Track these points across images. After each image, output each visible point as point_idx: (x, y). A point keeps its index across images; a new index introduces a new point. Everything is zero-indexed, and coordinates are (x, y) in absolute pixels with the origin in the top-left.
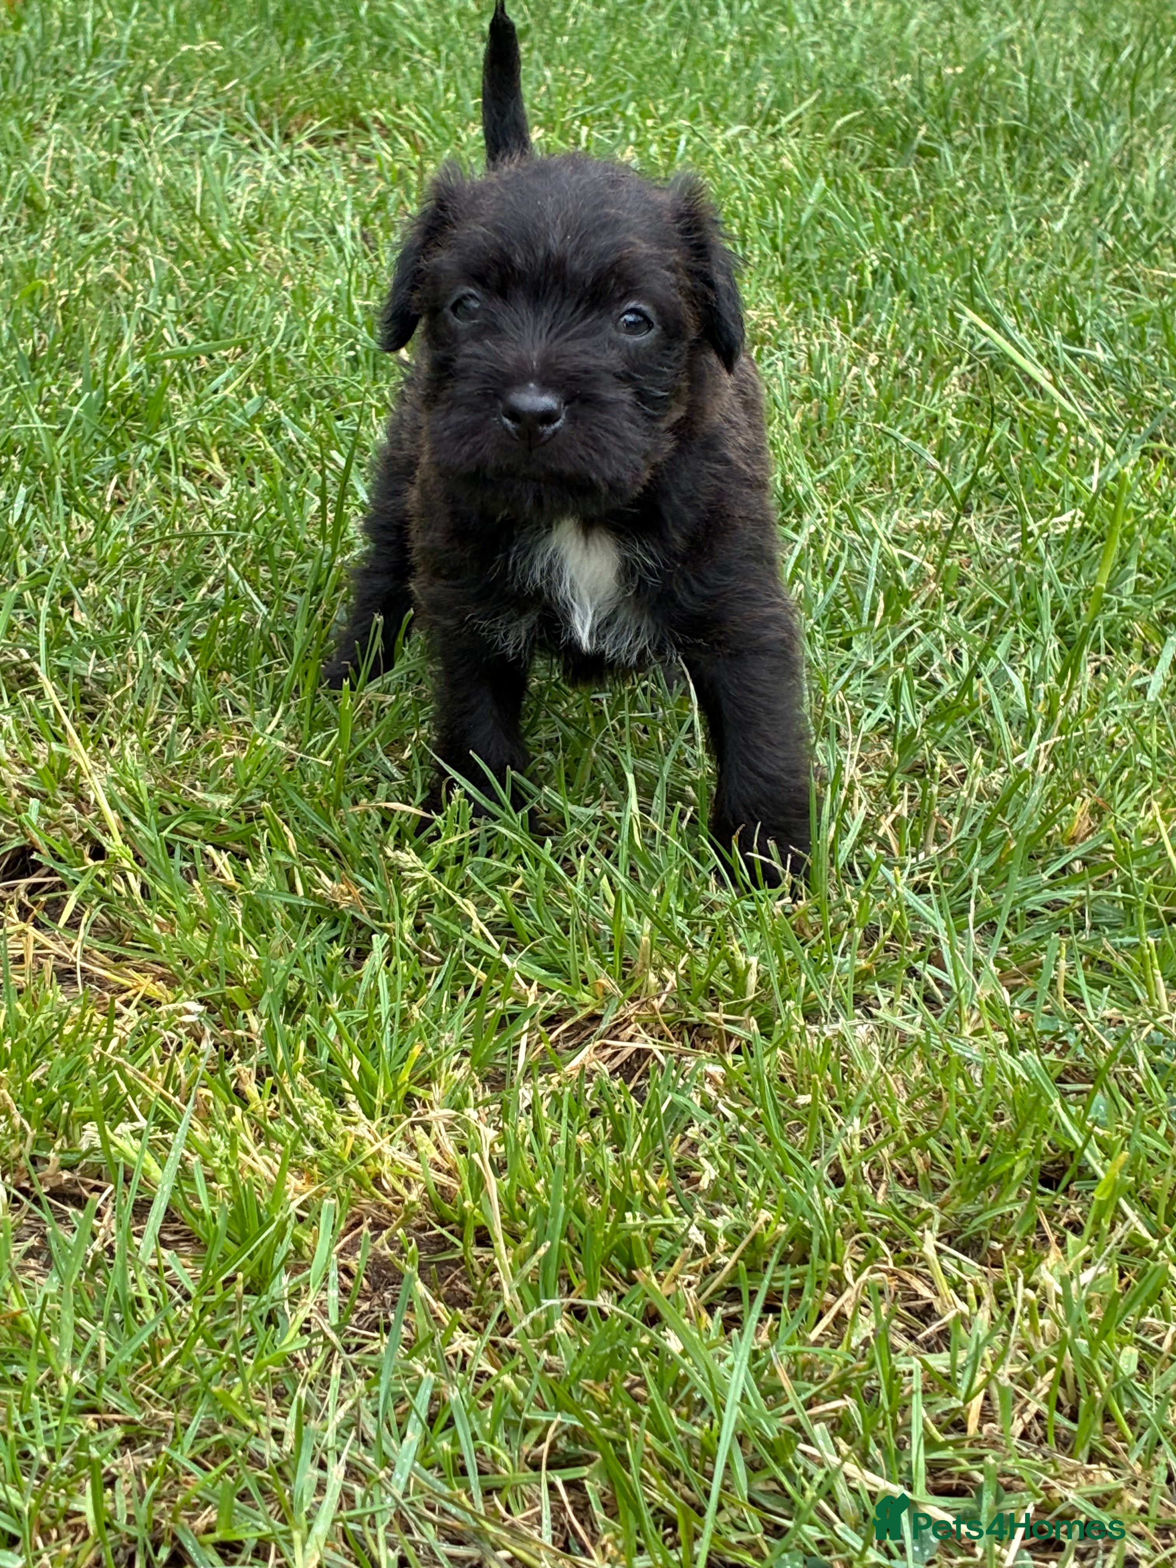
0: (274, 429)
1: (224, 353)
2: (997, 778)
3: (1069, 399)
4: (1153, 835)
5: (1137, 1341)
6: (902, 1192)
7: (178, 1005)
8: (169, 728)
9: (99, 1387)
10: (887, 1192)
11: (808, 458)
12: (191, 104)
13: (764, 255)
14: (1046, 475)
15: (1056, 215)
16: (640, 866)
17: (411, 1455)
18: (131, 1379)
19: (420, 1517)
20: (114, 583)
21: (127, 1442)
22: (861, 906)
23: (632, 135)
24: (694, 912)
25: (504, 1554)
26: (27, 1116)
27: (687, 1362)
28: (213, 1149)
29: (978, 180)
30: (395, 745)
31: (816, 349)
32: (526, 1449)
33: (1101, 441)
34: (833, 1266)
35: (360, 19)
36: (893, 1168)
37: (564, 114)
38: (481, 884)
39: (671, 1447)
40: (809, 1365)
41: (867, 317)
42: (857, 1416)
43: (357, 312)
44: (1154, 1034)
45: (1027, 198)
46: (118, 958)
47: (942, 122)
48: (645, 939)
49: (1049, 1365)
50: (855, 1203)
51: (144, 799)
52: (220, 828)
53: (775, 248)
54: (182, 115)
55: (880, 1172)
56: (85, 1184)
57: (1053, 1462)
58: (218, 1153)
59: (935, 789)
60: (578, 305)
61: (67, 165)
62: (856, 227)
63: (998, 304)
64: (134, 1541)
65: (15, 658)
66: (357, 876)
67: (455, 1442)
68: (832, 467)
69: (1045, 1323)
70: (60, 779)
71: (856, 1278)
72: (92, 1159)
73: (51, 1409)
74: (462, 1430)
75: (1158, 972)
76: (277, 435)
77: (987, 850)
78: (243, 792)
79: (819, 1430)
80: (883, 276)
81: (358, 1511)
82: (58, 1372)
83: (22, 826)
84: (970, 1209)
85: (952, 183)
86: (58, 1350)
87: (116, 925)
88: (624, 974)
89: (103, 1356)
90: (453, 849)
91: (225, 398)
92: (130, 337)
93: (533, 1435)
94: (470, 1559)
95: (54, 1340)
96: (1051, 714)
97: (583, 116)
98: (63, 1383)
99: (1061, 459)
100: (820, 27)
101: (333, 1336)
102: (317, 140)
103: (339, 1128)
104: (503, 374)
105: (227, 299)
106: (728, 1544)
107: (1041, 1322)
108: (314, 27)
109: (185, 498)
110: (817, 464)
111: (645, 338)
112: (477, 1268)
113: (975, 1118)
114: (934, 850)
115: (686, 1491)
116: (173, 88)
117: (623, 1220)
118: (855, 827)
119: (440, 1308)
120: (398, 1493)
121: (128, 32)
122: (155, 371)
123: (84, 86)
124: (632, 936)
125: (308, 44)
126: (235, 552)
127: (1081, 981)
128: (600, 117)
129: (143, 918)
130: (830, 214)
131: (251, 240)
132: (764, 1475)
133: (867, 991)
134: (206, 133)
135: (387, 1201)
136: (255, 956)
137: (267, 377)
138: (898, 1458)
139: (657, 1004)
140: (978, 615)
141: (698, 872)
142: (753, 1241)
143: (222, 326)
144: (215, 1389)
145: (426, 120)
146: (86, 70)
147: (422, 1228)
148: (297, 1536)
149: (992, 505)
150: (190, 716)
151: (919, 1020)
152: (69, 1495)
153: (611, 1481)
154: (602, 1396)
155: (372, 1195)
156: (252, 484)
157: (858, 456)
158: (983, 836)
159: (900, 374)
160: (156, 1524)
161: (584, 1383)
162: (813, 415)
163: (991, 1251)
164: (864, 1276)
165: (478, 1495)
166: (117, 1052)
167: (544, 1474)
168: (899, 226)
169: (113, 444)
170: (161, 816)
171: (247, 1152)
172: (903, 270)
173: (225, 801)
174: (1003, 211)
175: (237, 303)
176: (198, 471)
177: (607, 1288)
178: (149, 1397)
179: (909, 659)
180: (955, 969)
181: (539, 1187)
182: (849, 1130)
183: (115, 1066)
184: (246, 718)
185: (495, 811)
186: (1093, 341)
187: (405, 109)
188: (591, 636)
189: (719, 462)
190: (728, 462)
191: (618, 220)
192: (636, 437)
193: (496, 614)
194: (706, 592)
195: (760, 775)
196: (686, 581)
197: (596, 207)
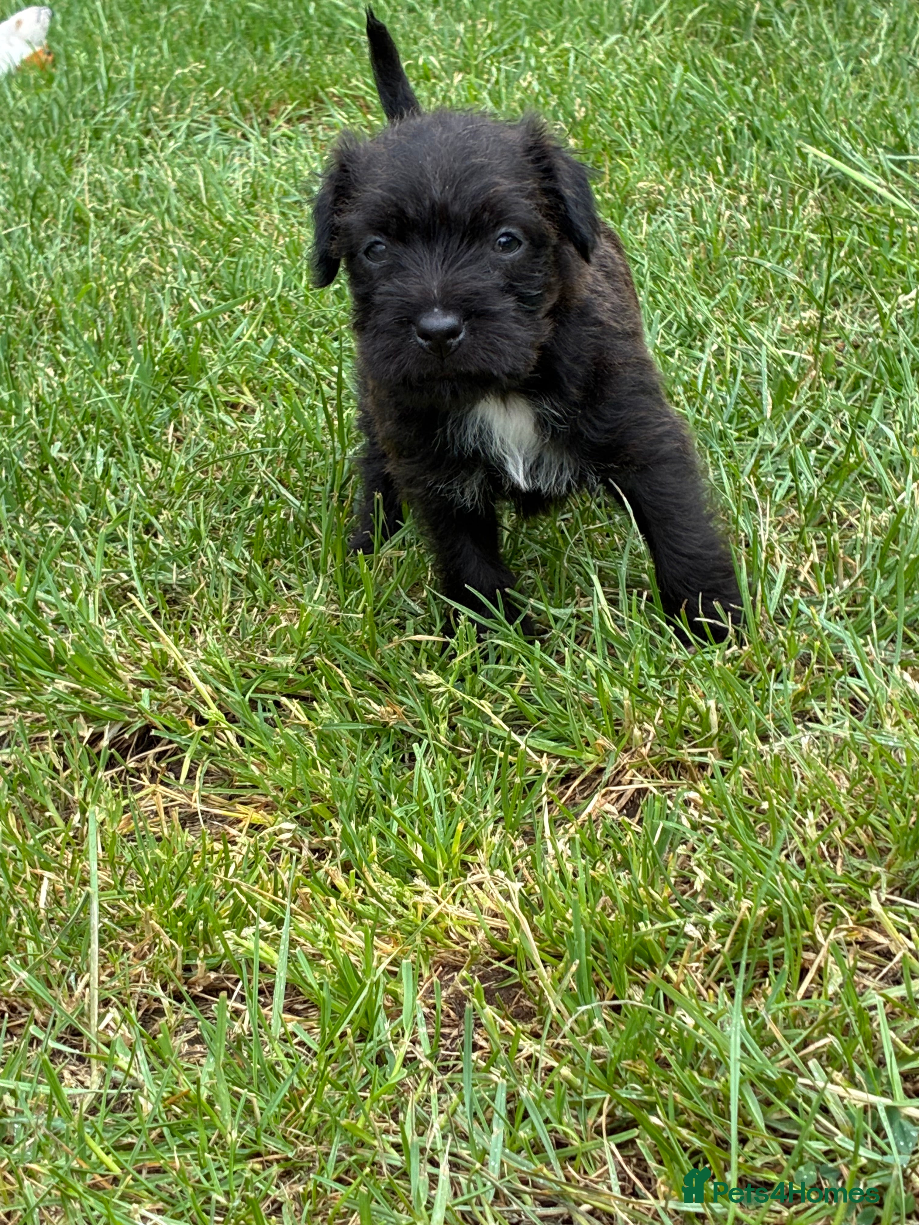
0: (287, 359)
1: (241, 308)
2: (885, 516)
3: (900, 199)
6: (856, 862)
7: (276, 827)
8: (241, 611)
9: (258, 1136)
10: (843, 864)
11: (703, 291)
12: (191, 115)
14: (892, 264)
15: (874, 51)
16: (616, 645)
17: (500, 1145)
18: (282, 1125)
19: (516, 1191)
20: (182, 507)
21: (286, 1175)
22: (789, 643)
23: (533, 62)
24: (663, 673)
25: (585, 1207)
26: (173, 937)
27: (700, 1033)
28: (317, 935)
29: (807, 36)
30: (414, 589)
31: (697, 202)
32: (590, 1122)
34: (808, 933)
35: (310, 17)
36: (847, 845)
38: (493, 686)
39: (696, 1102)
40: (800, 1015)
41: (735, 167)
42: (839, 1048)
45: (848, 44)
46: (231, 798)
48: (627, 702)
50: (818, 879)
51: (229, 671)
52: (290, 681)
53: (655, 128)
54: (185, 125)
55: (836, 849)
56: (228, 979)
58: (321, 938)
59: (836, 536)
60: (462, 241)
61: (101, 185)
62: (715, 97)
63: (836, 134)
65: (117, 582)
66: (400, 698)
67: (532, 1130)
68: (723, 293)
70: (163, 669)
71: (826, 938)
73: (224, 1161)
74: (535, 1118)
76: (290, 363)
77: (886, 576)
78: (301, 651)
79: (812, 1065)
80: (742, 131)
81: (466, 1197)
82: (223, 1131)
83: (140, 711)
85: (787, 44)
86: (220, 1114)
87: (225, 772)
88: (616, 733)
89: (257, 1111)
90: (468, 662)
91: (245, 343)
92: (167, 311)
93: (593, 1111)
94: (561, 1215)
95: (217, 1107)
97: (493, 55)
98: (230, 1140)
99: (902, 248)
101: (429, 1063)
102: (291, 121)
103: (409, 899)
104: (412, 305)
105: (237, 264)
106: (754, 1169)
108: (277, 31)
109: (228, 427)
110: (711, 293)
111: (517, 254)
112: (534, 987)
114: (846, 583)
116: (175, 105)
117: (638, 929)
118: (780, 578)
119: (507, 1025)
120: (495, 1176)
121: (133, 68)
122: (189, 334)
123: (108, 119)
124: (618, 701)
125: (273, 46)
126: (270, 462)
128: (505, 53)
129: (243, 763)
130: (694, 93)
131: (250, 213)
132: (773, 1109)
133: (808, 706)
134: (204, 135)
135: (458, 948)
136: (330, 776)
137: (274, 320)
138: (877, 1074)
139: (645, 751)
140: (855, 387)
141: (660, 641)
142: (741, 926)
143: (237, 285)
144: (344, 1122)
146: (106, 106)
147: (486, 965)
149: (855, 296)
150: (255, 599)
151: (847, 724)
154: (640, 1071)
155: (445, 945)
156: (276, 406)
157: (742, 281)
158: (881, 565)
159: (767, 207)
161: (625, 1063)
162: (702, 256)
164: (832, 936)
165: (556, 1165)
166: (235, 875)
167: (605, 1141)
168: (747, 89)
169: (167, 397)
170: (244, 681)
171: (344, 931)
172: (757, 123)
173: (290, 660)
174: (831, 57)
175: (245, 265)
176: (234, 406)
177: (635, 983)
178: (297, 1137)
179: (805, 434)
180: (867, 677)
181: (568, 916)
182: (806, 821)
183: (233, 885)
184: (298, 591)
185: (495, 626)
186: (915, 147)
187: (354, 82)
188: (526, 478)
189: (594, 325)
190: (601, 323)
191: (483, 167)
192: (523, 334)
193: (450, 477)
194: (607, 426)
195: (683, 555)
196: (589, 421)
197: (464, 159)
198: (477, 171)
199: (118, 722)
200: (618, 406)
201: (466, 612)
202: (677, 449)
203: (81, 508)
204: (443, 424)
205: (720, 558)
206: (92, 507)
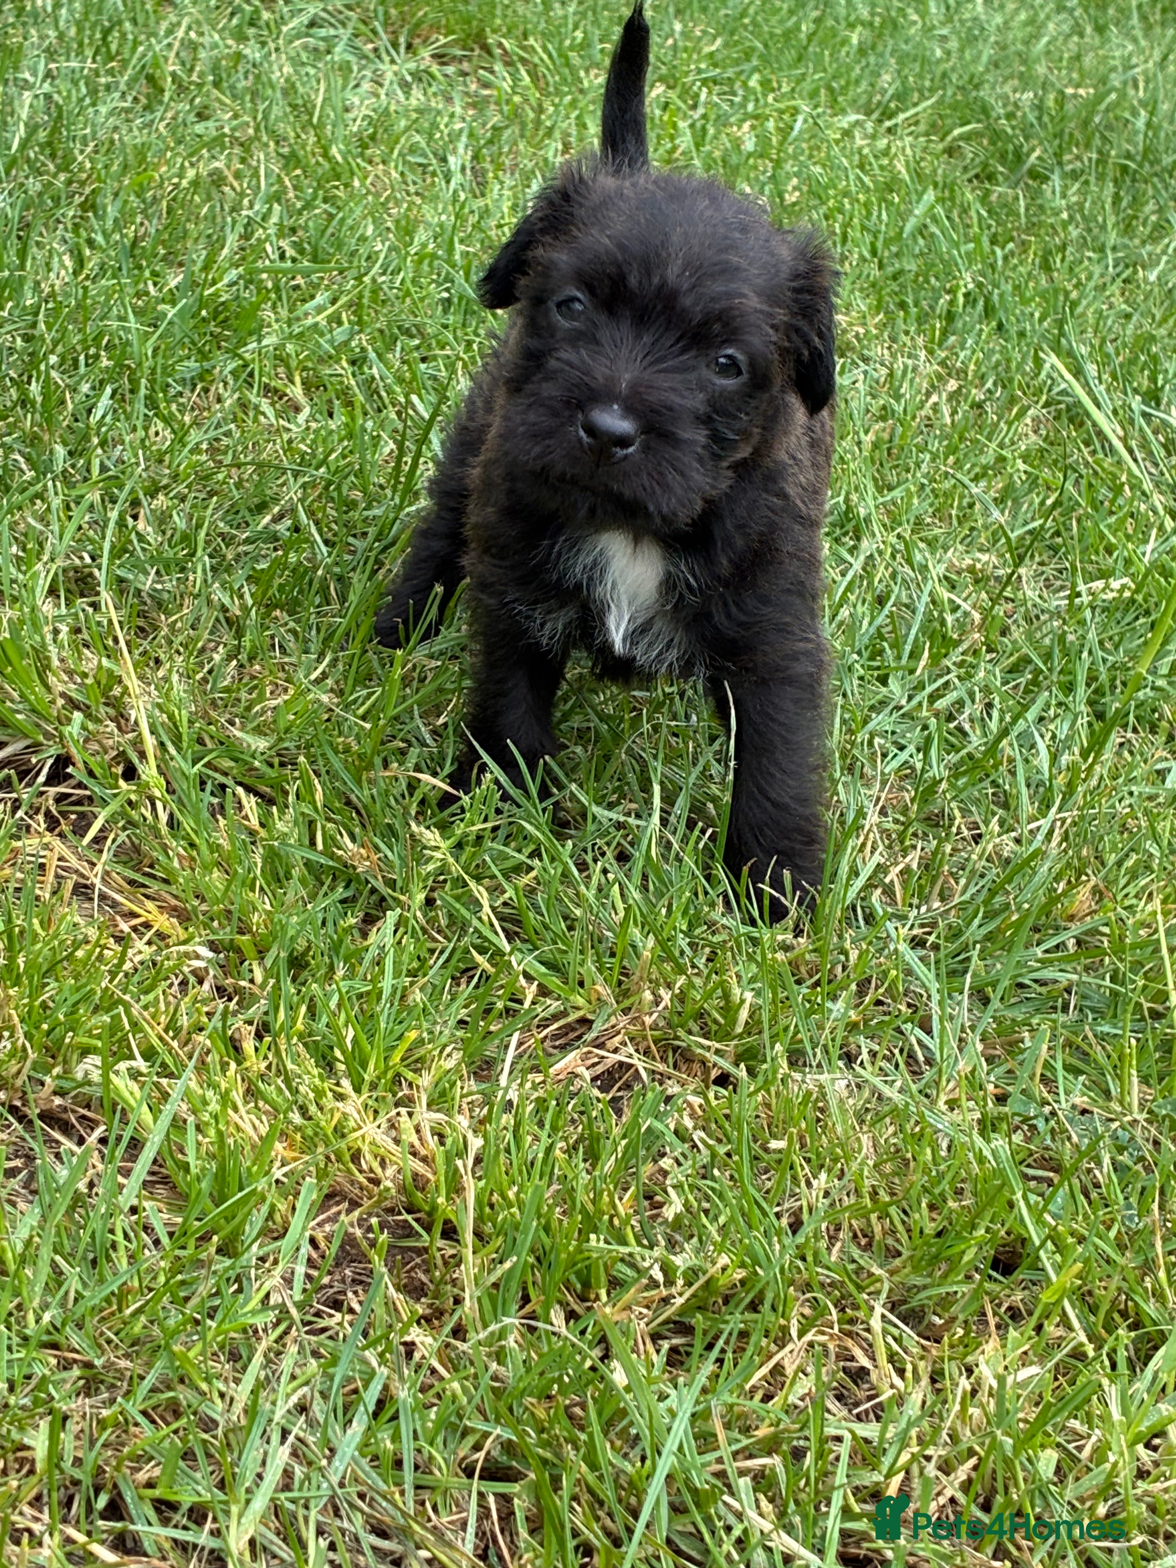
0: (359, 362)
1: (321, 274)
2: (1009, 844)
3: (1135, 460)
4: (1149, 926)
5: (1058, 1445)
6: (856, 1253)
7: (189, 948)
8: (217, 657)
9: (64, 1324)
10: (841, 1250)
11: (875, 479)
13: (863, 259)
14: (1102, 536)
15: (1153, 264)
16: (652, 877)
17: (353, 1445)
18: (95, 1320)
19: (352, 1505)
20: (183, 498)
22: (860, 957)
23: (751, 107)
24: (698, 931)
25: (424, 1554)
26: (28, 1036)
27: (629, 1397)
28: (205, 1103)
29: (1082, 213)
30: (432, 710)
31: (899, 365)
32: (462, 1454)
33: (1162, 512)
34: (782, 1322)
36: (851, 1227)
37: (687, 73)
38: (496, 871)
39: (601, 1478)
40: (743, 1416)
41: (953, 339)
42: (782, 1477)
43: (457, 257)
44: (1120, 1132)
45: (1126, 241)
46: (134, 884)
47: (1057, 142)
48: (647, 954)
49: (971, 1453)
50: (810, 1259)
51: (184, 729)
52: (252, 769)
53: (874, 253)
55: (838, 1229)
56: (74, 1112)
57: (962, 1554)
58: (210, 1108)
59: (947, 847)
60: (677, 342)
61: (194, 47)
62: (957, 245)
63: (1084, 350)
64: (76, 1483)
65: (77, 562)
66: (377, 840)
67: (396, 1438)
68: (897, 493)
69: (974, 1412)
70: (104, 695)
71: (800, 1337)
72: (86, 1090)
73: (16, 1340)
74: (405, 1426)
75: (1134, 1072)
76: (360, 368)
77: (989, 916)
78: (281, 738)
79: (744, 1484)
80: (975, 301)
81: (295, 1494)
82: (27, 1303)
83: (62, 737)
84: (919, 1281)
85: (1057, 213)
86: (31, 1283)
87: (137, 849)
88: (620, 983)
89: (72, 1295)
91: (316, 325)
92: (232, 240)
93: (470, 1440)
94: (392, 1553)
95: (28, 1272)
96: (1071, 787)
97: (706, 79)
98: (31, 1317)
99: (1121, 522)
100: (950, 20)
101: (294, 1311)
102: (440, 58)
103: (328, 1101)
104: (590, 388)
105: (331, 217)
107: (971, 1410)
109: (262, 418)
110: (883, 487)
111: (729, 383)
112: (439, 1262)
113: (937, 1191)
114: (937, 906)
115: (608, 1522)
117: (588, 1241)
118: (865, 874)
119: (399, 1298)
120: (335, 1480)
122: (251, 282)
124: (634, 947)
126: (304, 486)
127: (1059, 1066)
128: (722, 82)
129: (165, 848)
130: (934, 229)
131: (362, 155)
132: (684, 1519)
133: (851, 1040)
134: (332, 32)
135: (361, 1178)
136: (268, 907)
137: (359, 305)
138: (815, 1523)
139: (648, 1020)
140: (1014, 670)
141: (706, 893)
142: (708, 1282)
143: (323, 243)
144: (175, 1348)
145: (550, 56)
147: (391, 1211)
148: (235, 1509)
149: (1045, 558)
150: (239, 648)
151: (898, 1084)
152: (21, 1429)
153: (538, 1499)
154: (541, 1414)
155: (349, 1170)
156: (331, 415)
157: (923, 486)
158: (986, 903)
159: (977, 406)
160: (100, 1471)
161: (527, 1399)
162: (886, 436)
163: (932, 1325)
164: (809, 1337)
165: (408, 1487)
167: (476, 1484)
168: (999, 252)
169: (200, 351)
170: (197, 747)
171: (236, 1109)
172: (996, 298)
173: (261, 744)
174: (1102, 250)
175: (341, 222)
176: (279, 393)
177: (560, 1303)
178: (109, 1342)
179: (941, 704)
180: (941, 1038)
181: (511, 1194)
182: (815, 1183)
183: (121, 1001)
184: (293, 660)
185: (521, 800)
186: (1169, 404)
187: (531, 41)
188: (624, 640)
189: (777, 496)
190: (785, 496)
191: (737, 269)
192: (700, 478)
193: (536, 602)
194: (743, 618)
195: (769, 799)
196: (725, 604)
197: (721, 251)
198: (728, 271)
199: (26, 736)
200: (765, 601)
201: (495, 770)
202: (811, 675)
203: (60, 451)
204: (554, 537)
205: (807, 819)
206: (70, 453)
